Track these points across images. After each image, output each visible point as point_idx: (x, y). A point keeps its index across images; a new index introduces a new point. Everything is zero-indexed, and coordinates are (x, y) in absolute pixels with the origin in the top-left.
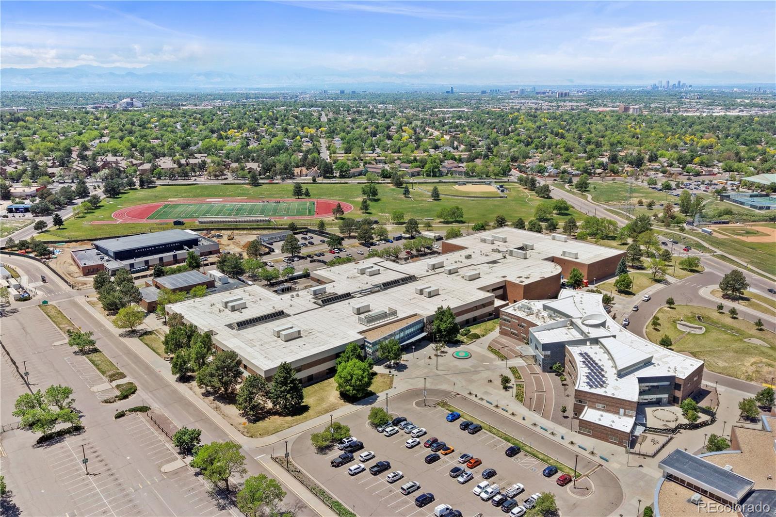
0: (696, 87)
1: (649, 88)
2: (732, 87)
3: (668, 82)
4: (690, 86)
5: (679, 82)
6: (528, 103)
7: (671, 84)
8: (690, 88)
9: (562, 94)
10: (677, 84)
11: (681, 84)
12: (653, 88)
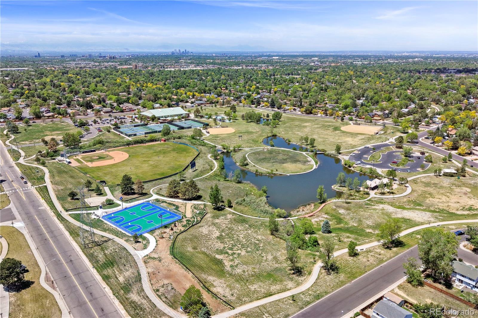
0: (195, 53)
1: (170, 54)
2: (212, 53)
3: (180, 50)
4: (192, 53)
5: (186, 50)
6: (83, 63)
7: (181, 51)
8: (192, 54)
9: (111, 57)
10: (184, 51)
11: (187, 51)
12: (172, 54)
